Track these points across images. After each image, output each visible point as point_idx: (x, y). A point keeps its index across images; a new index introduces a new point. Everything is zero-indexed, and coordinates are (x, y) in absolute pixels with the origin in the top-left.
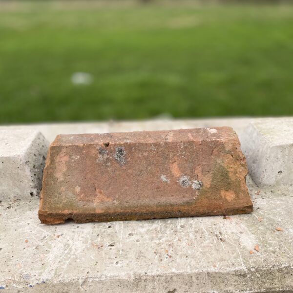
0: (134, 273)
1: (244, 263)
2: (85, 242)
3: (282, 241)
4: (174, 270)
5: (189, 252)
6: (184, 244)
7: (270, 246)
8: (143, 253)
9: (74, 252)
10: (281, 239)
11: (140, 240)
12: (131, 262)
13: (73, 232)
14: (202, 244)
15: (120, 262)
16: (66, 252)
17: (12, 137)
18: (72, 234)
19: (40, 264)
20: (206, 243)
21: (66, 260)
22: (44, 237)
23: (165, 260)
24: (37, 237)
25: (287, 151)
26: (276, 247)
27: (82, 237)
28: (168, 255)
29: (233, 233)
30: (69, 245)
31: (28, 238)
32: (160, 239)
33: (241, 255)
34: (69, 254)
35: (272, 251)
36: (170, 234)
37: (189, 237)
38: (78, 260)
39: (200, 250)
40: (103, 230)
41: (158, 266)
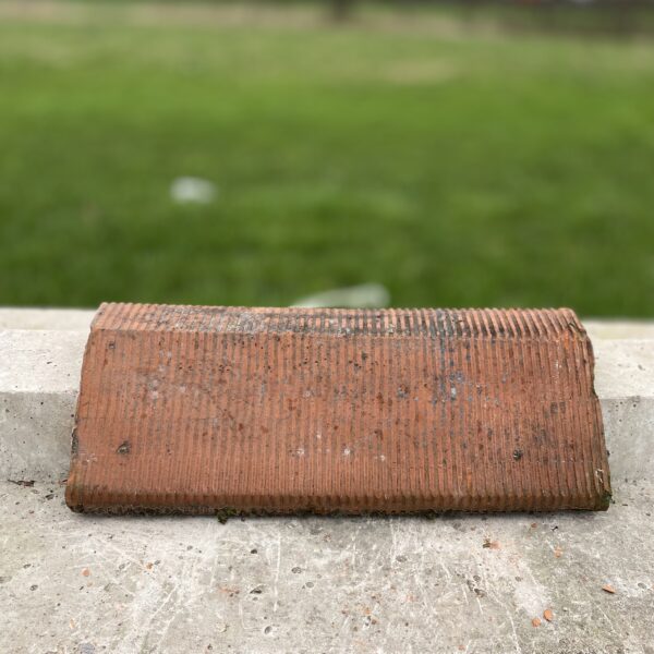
1: (521, 645)
2: (204, 581)
3: (598, 603)
5: (412, 614)
6: (402, 596)
7: (575, 611)
8: (319, 612)
9: (182, 602)
10: (598, 599)
11: (315, 584)
12: (294, 629)
13: (181, 558)
14: (439, 600)
15: (274, 629)
16: (166, 600)
17: (60, 348)
18: (179, 562)
19: (114, 623)
20: (446, 598)
21: (165, 617)
22: (123, 566)
23: (364, 628)
24: (109, 566)
25: (621, 412)
26: (586, 615)
27: (199, 571)
28: (369, 618)
29: (501, 579)
30: (171, 586)
31: (88, 565)
32: (354, 584)
33: (514, 628)
34: (172, 604)
35: (578, 624)
36: (376, 573)
37: (413, 581)
38: (190, 620)
39: (434, 611)
40: (240, 558)
41: (349, 642)
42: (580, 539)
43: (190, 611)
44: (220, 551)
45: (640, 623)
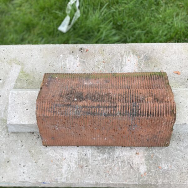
0: (96, 182)
1: (138, 181)
2: (76, 164)
3: (157, 171)
4: (110, 182)
5: (117, 173)
6: (116, 168)
7: (151, 173)
9: (72, 169)
10: (157, 169)
11: (98, 164)
12: (94, 176)
14: (123, 170)
15: (90, 176)
16: (69, 168)
18: (70, 158)
19: (60, 174)
20: (125, 169)
21: (69, 173)
22: (59, 159)
23: (108, 176)
24: (56, 159)
28: (109, 174)
29: (138, 164)
30: (69, 165)
31: (52, 159)
32: (106, 165)
33: (137, 177)
35: (150, 176)
36: (111, 162)
37: (119, 164)
38: (74, 174)
39: (122, 172)
40: (82, 157)
41: (105, 179)
42: (158, 152)
43: (74, 172)
44: (78, 155)
45: (163, 176)
